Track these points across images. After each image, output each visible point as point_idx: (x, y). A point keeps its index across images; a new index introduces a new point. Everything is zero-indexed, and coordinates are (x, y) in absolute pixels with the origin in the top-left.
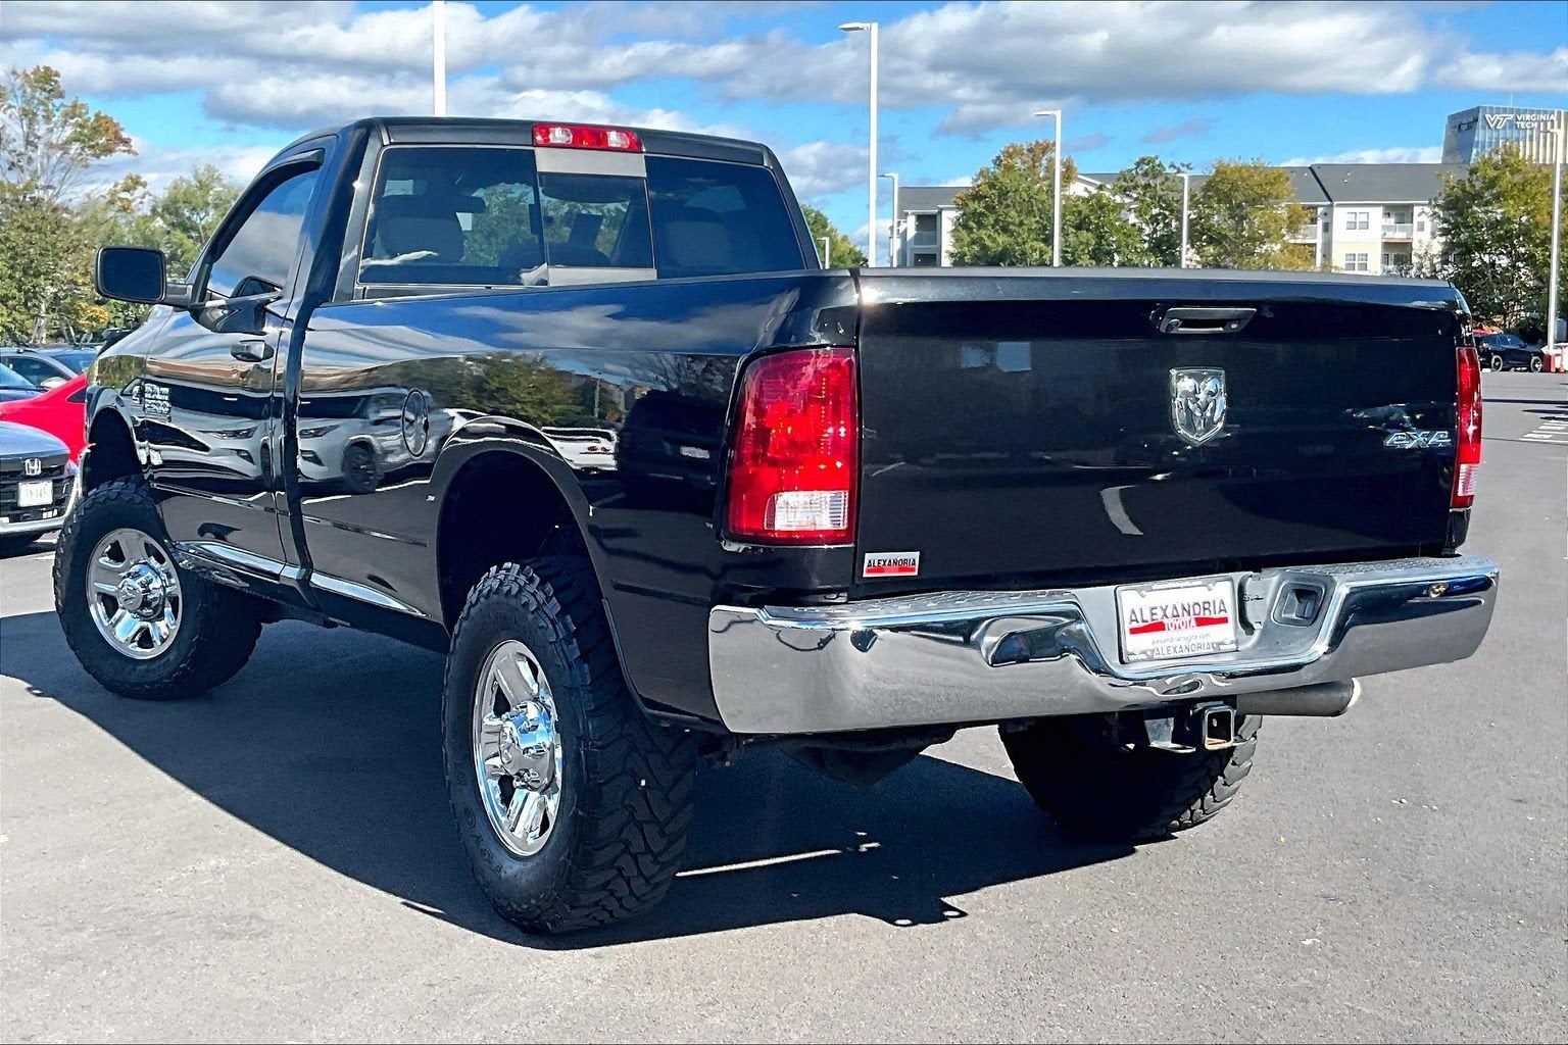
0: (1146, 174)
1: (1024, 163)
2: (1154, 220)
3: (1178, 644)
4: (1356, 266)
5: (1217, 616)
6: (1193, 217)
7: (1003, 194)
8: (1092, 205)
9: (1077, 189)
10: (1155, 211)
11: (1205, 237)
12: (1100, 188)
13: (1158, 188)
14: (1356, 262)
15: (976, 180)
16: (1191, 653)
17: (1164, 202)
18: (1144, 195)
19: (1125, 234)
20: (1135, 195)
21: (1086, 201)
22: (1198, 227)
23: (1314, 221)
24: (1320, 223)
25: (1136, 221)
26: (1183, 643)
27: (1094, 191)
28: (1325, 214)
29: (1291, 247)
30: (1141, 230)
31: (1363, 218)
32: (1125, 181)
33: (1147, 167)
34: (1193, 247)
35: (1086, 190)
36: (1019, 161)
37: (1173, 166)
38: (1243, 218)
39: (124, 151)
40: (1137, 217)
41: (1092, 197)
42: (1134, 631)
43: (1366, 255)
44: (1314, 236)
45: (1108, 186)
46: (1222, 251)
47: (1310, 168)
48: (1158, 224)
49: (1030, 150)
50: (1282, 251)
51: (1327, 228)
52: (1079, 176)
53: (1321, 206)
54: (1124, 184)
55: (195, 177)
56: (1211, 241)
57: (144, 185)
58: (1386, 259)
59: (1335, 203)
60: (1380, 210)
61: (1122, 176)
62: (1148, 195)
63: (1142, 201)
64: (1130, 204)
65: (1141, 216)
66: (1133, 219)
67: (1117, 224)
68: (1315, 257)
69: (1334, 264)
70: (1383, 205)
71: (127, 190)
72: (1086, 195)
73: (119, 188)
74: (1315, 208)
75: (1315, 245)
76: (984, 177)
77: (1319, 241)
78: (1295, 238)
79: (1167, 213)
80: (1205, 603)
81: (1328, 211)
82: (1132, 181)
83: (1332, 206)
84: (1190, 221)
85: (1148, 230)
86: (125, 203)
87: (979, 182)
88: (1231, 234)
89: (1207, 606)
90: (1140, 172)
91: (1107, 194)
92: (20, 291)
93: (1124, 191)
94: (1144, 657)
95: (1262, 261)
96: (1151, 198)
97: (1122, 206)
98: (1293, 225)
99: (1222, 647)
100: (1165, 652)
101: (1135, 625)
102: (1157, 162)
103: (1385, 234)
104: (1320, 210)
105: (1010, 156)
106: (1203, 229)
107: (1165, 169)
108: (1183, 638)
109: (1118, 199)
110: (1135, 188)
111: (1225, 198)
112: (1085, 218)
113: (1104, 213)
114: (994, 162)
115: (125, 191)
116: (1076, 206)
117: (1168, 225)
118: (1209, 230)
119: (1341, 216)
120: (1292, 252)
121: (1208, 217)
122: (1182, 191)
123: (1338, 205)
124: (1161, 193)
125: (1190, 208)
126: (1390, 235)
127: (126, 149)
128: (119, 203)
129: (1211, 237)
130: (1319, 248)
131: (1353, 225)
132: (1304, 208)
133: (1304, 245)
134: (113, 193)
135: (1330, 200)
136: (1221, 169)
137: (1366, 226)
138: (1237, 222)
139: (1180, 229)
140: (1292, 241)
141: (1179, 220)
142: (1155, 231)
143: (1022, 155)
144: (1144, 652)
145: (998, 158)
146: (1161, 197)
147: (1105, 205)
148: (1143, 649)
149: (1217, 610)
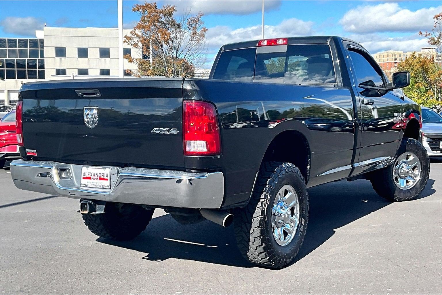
3: (93, 184)
5: (105, 178)
16: (96, 187)
26: (95, 184)
42: (84, 178)
80: (102, 174)
89: (103, 175)
94: (84, 185)
99: (105, 187)
100: (90, 185)
101: (84, 177)
108: (95, 182)
144: (84, 184)
148: (85, 183)
149: (106, 177)
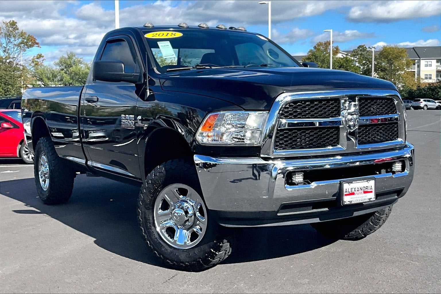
0: (361, 50)
1: (323, 48)
2: (364, 65)
4: (428, 78)
6: (376, 63)
7: (316, 58)
8: (344, 60)
9: (339, 55)
10: (364, 62)
11: (380, 70)
12: (347, 55)
13: (365, 55)
14: (428, 77)
15: (308, 53)
17: (367, 59)
18: (361, 57)
19: (355, 69)
20: (358, 57)
21: (342, 59)
22: (378, 66)
23: (414, 64)
24: (416, 65)
25: (358, 65)
27: (345, 56)
28: (418, 62)
29: (407, 73)
30: (360, 68)
31: (430, 63)
32: (354, 52)
33: (361, 48)
34: (376, 72)
35: (342, 55)
36: (321, 47)
37: (369, 48)
38: (392, 64)
39: (37, 46)
40: (358, 64)
41: (344, 58)
43: (431, 75)
44: (415, 69)
45: (349, 54)
46: (385, 74)
47: (413, 48)
48: (365, 66)
49: (325, 44)
50: (404, 73)
51: (419, 66)
52: (340, 52)
53: (417, 60)
54: (354, 53)
55: (67, 55)
56: (382, 71)
57: (43, 57)
58: (437, 76)
59: (421, 59)
60: (435, 61)
61: (354, 51)
62: (362, 57)
63: (360, 59)
64: (356, 60)
65: (360, 63)
66: (357, 64)
67: (352, 66)
68: (415, 75)
69: (421, 77)
70: (436, 59)
71: (38, 58)
72: (342, 57)
73: (35, 58)
74: (415, 60)
75: (415, 72)
76: (311, 52)
77: (416, 70)
78: (408, 70)
79: (368, 62)
81: (419, 61)
82: (357, 53)
83: (420, 60)
84: (375, 64)
85: (362, 68)
86: (37, 62)
87: (309, 54)
88: (388, 69)
90: (359, 50)
91: (349, 57)
92: (3, 90)
93: (354, 56)
95: (398, 77)
96: (363, 58)
97: (354, 60)
98: (408, 65)
102: (364, 47)
103: (437, 68)
104: (416, 61)
105: (319, 46)
106: (379, 67)
107: (367, 49)
109: (352, 58)
110: (358, 55)
111: (386, 58)
112: (342, 64)
113: (348, 62)
114: (314, 48)
115: (37, 59)
116: (339, 61)
117: (368, 66)
118: (381, 67)
119: (423, 62)
120: (407, 74)
121: (381, 63)
122: (372, 56)
123: (422, 59)
124: (366, 56)
125: (375, 60)
126: (439, 68)
127: (38, 46)
128: (35, 62)
129: (381, 69)
130: (416, 72)
131: (427, 65)
132: (411, 60)
133: (411, 71)
134: (33, 59)
135: (419, 57)
136: (384, 48)
137: (431, 65)
138: (390, 65)
139: (372, 67)
140: (407, 71)
141: (372, 64)
142: (364, 68)
143: (323, 45)
145: (315, 46)
146: (366, 57)
147: (348, 60)
